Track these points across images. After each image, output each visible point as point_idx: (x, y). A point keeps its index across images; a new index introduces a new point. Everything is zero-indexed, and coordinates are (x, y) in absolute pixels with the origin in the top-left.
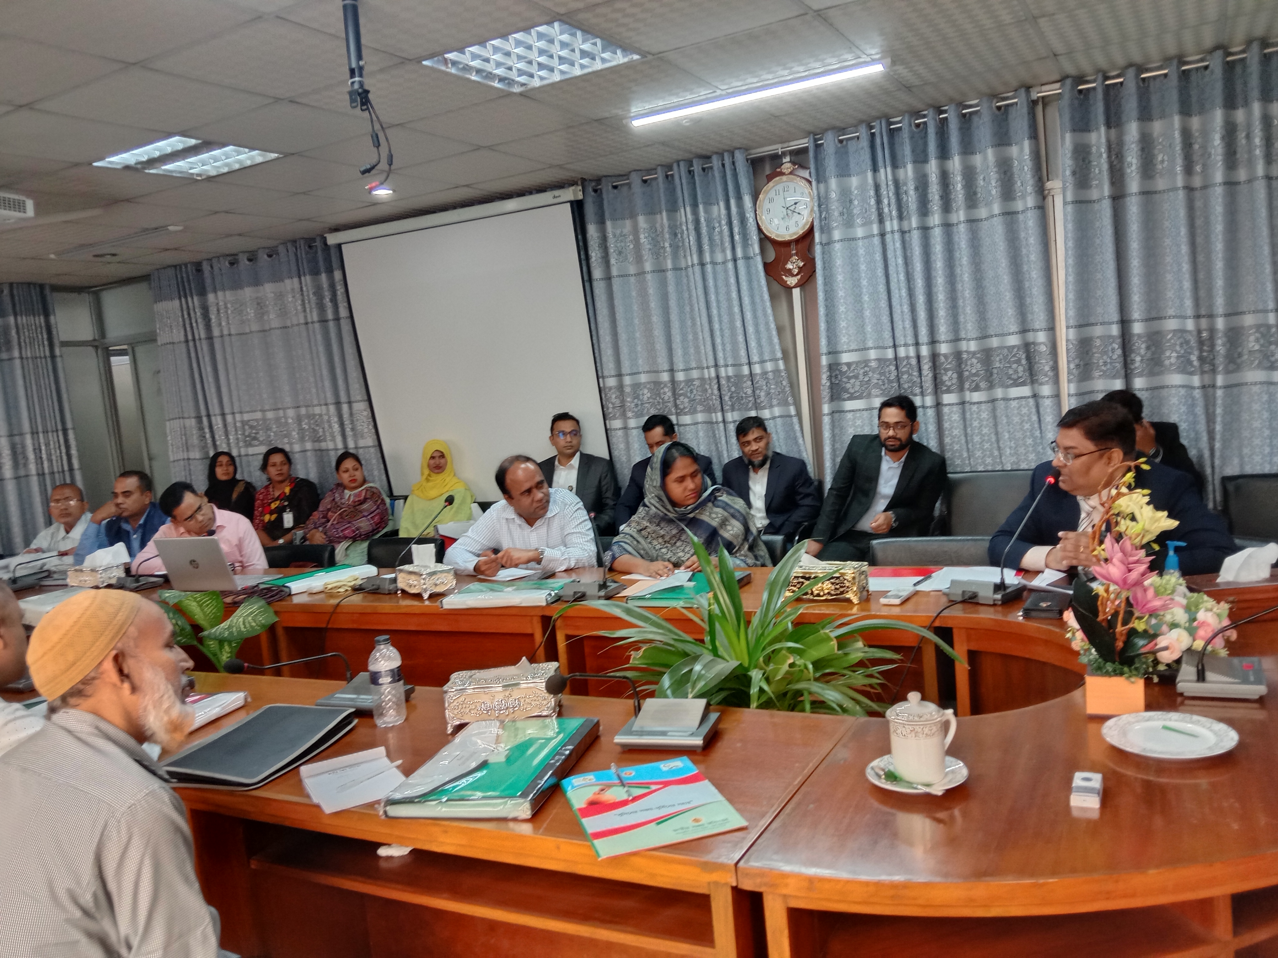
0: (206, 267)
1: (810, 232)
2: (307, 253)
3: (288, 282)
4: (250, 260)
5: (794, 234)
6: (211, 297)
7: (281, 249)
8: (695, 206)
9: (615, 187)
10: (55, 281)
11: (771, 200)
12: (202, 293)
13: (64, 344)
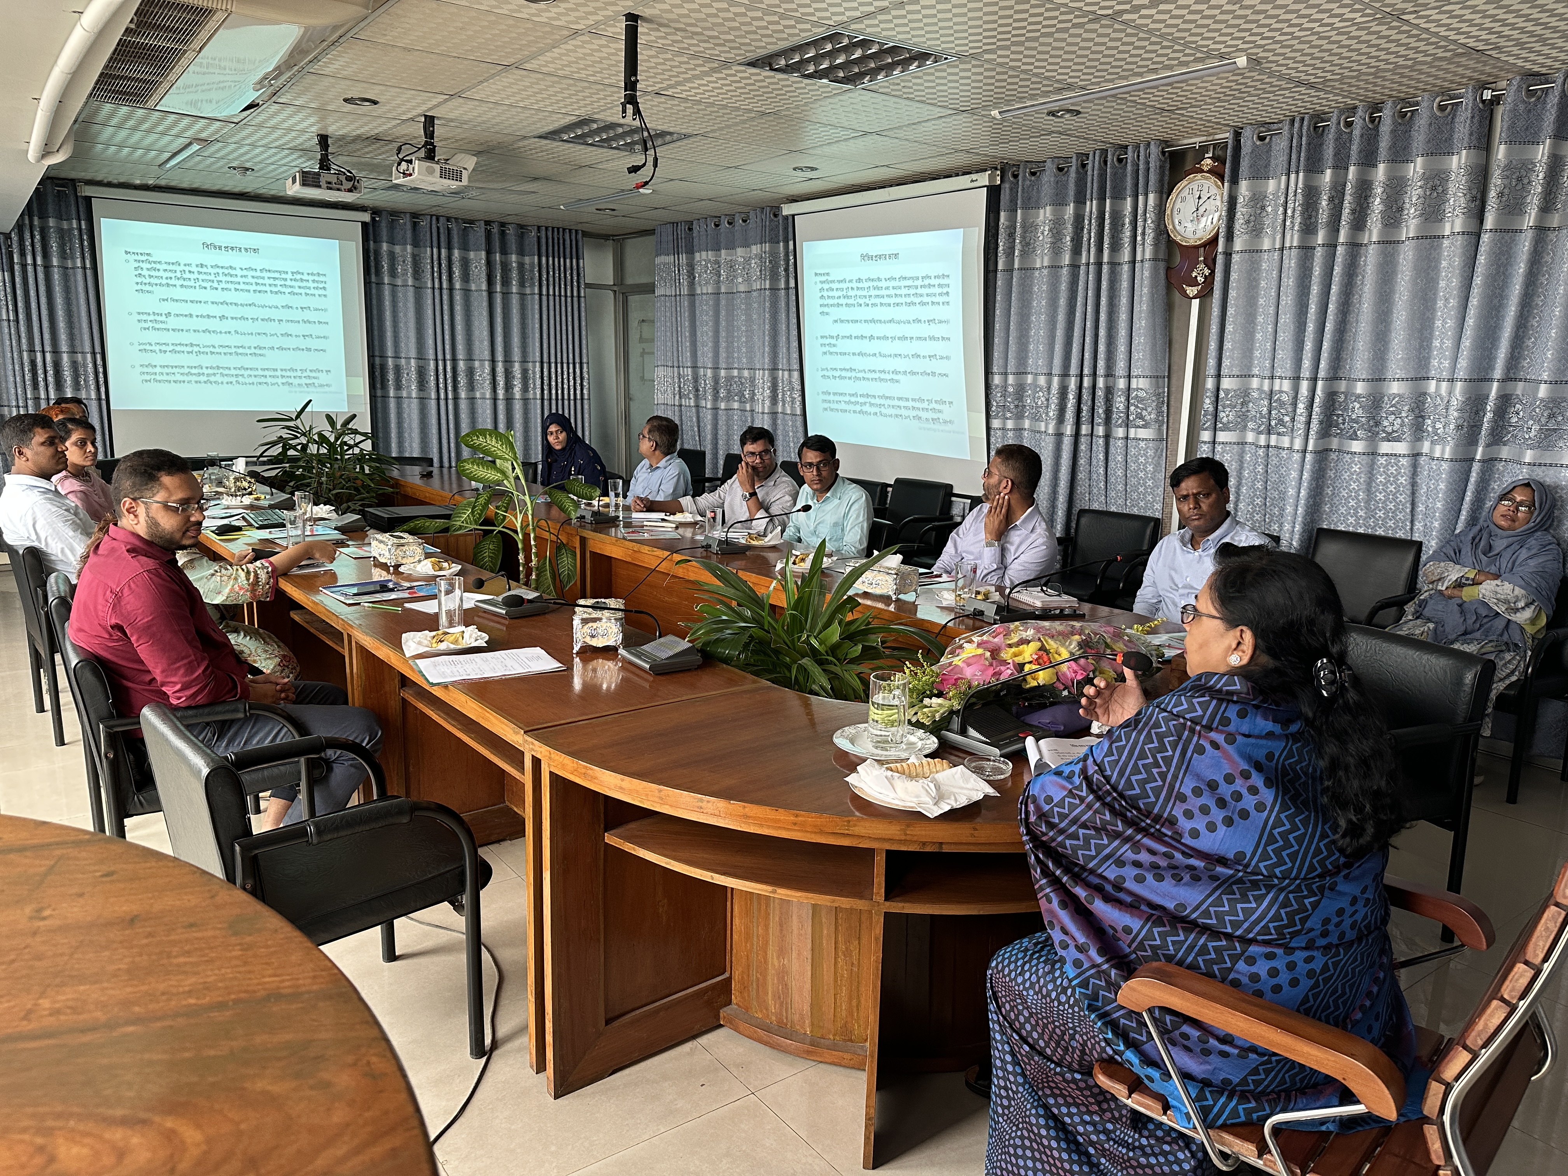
0: (695, 226)
1: (1214, 240)
2: (771, 221)
3: (754, 247)
4: (729, 223)
5: (1200, 239)
6: (697, 255)
7: (752, 215)
8: (1102, 199)
9: (1033, 174)
10: (587, 228)
11: (1183, 200)
12: (691, 252)
13: (588, 286)
